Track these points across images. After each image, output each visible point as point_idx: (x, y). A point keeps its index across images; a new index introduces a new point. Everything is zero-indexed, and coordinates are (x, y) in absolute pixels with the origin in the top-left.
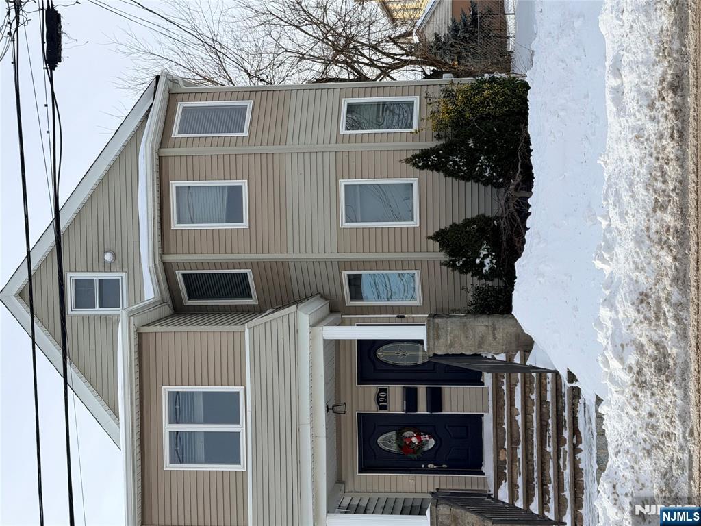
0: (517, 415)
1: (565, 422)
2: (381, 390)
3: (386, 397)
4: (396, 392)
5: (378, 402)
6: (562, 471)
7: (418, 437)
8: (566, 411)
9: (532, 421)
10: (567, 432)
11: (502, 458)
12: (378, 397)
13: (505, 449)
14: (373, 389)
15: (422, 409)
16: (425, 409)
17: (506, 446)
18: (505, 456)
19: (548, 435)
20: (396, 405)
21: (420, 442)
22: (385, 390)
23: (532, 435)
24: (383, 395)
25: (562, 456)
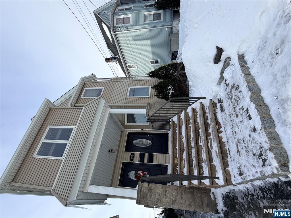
0: (183, 138)
1: (209, 125)
2: (132, 154)
3: (133, 156)
4: (137, 155)
5: (130, 158)
6: (210, 150)
7: (143, 173)
8: (209, 120)
9: (190, 136)
10: (210, 129)
11: (176, 162)
12: (131, 156)
13: (177, 158)
14: (129, 153)
15: (146, 162)
16: (147, 162)
17: (177, 157)
18: (177, 161)
19: (199, 137)
20: (137, 160)
21: (144, 175)
22: (133, 154)
23: (191, 142)
24: (132, 155)
25: (209, 142)
